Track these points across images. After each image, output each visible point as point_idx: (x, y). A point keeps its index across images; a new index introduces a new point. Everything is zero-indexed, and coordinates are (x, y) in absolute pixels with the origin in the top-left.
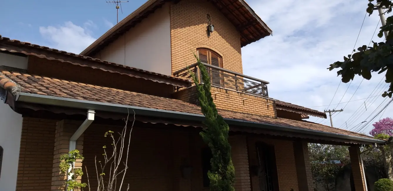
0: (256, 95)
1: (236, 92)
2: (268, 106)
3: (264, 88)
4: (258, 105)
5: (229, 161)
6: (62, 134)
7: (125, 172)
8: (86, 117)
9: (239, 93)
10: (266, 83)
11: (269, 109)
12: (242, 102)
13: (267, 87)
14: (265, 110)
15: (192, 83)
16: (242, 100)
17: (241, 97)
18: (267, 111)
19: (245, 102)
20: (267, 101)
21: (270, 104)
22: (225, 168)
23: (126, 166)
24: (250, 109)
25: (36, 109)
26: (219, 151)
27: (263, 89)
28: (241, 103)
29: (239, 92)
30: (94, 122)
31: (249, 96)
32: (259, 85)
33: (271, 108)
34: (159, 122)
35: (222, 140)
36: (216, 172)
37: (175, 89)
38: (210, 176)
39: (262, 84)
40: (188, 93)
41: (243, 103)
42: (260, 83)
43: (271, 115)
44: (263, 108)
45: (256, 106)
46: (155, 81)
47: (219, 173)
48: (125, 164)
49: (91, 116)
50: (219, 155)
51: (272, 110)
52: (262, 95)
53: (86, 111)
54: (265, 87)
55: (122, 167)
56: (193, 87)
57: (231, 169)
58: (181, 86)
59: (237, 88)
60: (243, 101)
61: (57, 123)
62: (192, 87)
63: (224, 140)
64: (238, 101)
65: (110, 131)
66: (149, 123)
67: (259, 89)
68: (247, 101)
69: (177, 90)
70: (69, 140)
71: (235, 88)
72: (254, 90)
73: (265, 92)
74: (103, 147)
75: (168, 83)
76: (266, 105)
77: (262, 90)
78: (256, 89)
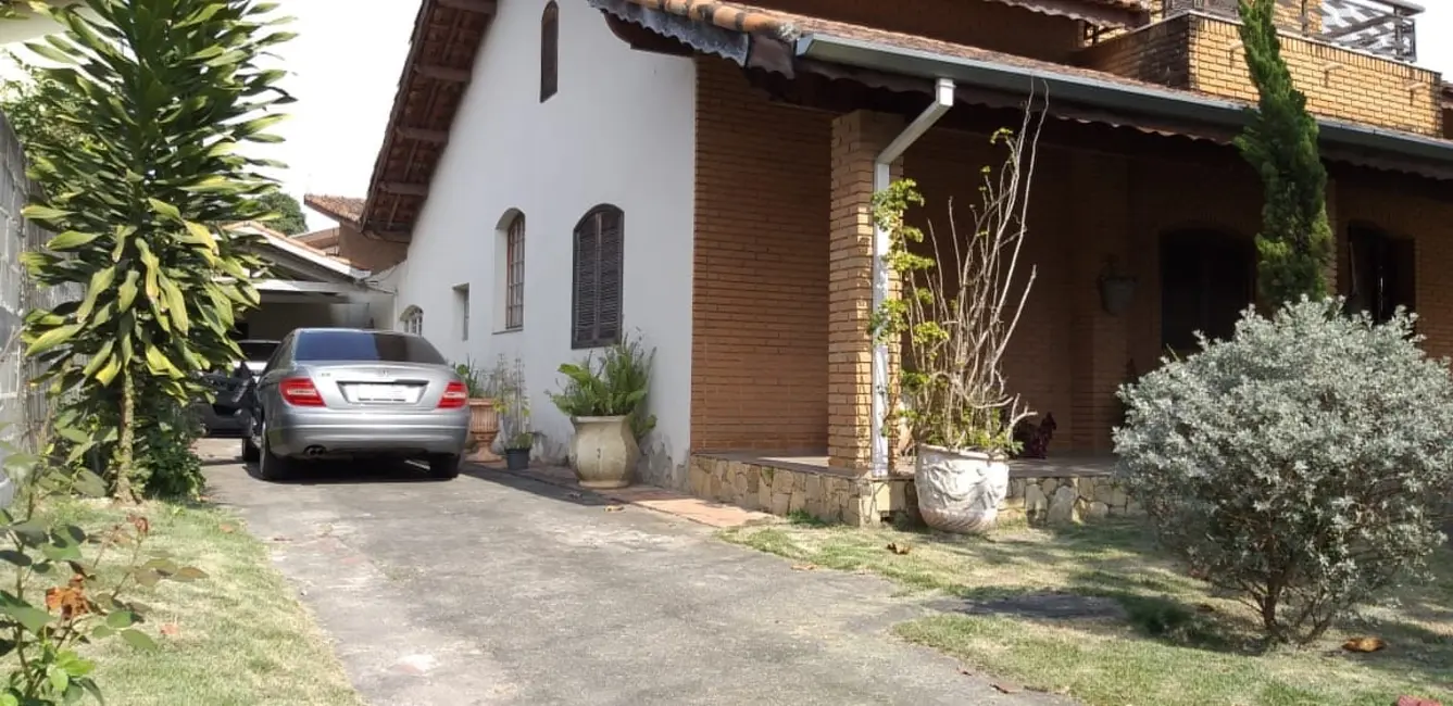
0: (1374, 53)
1: (1302, 41)
2: (1412, 92)
3: (1402, 27)
4: (1378, 88)
5: (1318, 208)
6: (857, 145)
7: (1020, 240)
8: (931, 98)
9: (1314, 47)
10: (1410, 11)
11: (1415, 103)
12: (1323, 76)
13: (1413, 25)
14: (1400, 106)
15: (1155, 13)
16: (1322, 69)
17: (1319, 61)
18: (1409, 109)
19: (1331, 77)
20: (1412, 74)
21: (1419, 84)
22: (1307, 226)
23: (1023, 226)
24: (1348, 102)
25: (833, 76)
26: (1293, 184)
27: (1399, 34)
28: (1317, 81)
29: (1311, 43)
30: (951, 111)
31: (1346, 57)
32: (1387, 17)
33: (1425, 97)
34: (1096, 119)
35: (1306, 153)
36: (1281, 238)
37: (1086, 38)
38: (1262, 246)
39: (1398, 15)
40: (1135, 47)
41: (1326, 79)
42: (1390, 10)
43: (1423, 124)
44: (1393, 98)
45: (1369, 93)
46: (1036, 9)
47: (1288, 240)
48: (1020, 220)
49: (946, 95)
50: (1293, 192)
51: (1428, 106)
52: (1394, 52)
53: (932, 83)
54: (1409, 26)
55: (1013, 227)
56: (1156, 26)
57: (1325, 230)
58: (1113, 26)
59: (1305, 26)
60: (1326, 72)
61: (836, 122)
62: (1149, 28)
63: (1311, 152)
64: (1309, 73)
65: (1003, 130)
66: (1073, 122)
67: (1385, 32)
68: (1338, 71)
69: (1091, 41)
70: (873, 162)
71: (1300, 29)
72: (1368, 35)
73: (1407, 41)
74: (985, 170)
75: (1074, 16)
76: (1408, 89)
77: (1396, 37)
78: (1372, 31)
